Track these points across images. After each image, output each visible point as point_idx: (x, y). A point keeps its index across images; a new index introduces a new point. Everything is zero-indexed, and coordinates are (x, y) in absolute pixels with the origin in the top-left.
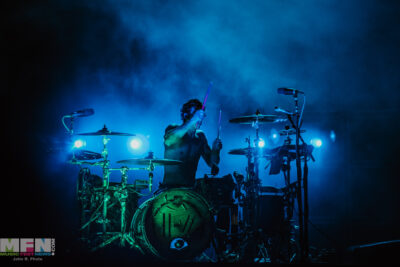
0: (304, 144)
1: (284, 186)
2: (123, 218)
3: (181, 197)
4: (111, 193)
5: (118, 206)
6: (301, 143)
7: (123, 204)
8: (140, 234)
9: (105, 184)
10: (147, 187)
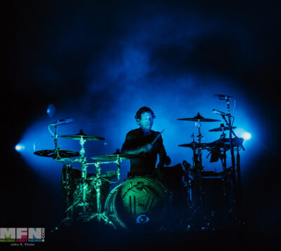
0: (236, 137)
1: (222, 170)
2: (98, 201)
3: (143, 183)
4: (88, 182)
5: (94, 192)
6: (233, 137)
7: (98, 190)
8: (112, 213)
9: (84, 175)
10: (116, 176)
